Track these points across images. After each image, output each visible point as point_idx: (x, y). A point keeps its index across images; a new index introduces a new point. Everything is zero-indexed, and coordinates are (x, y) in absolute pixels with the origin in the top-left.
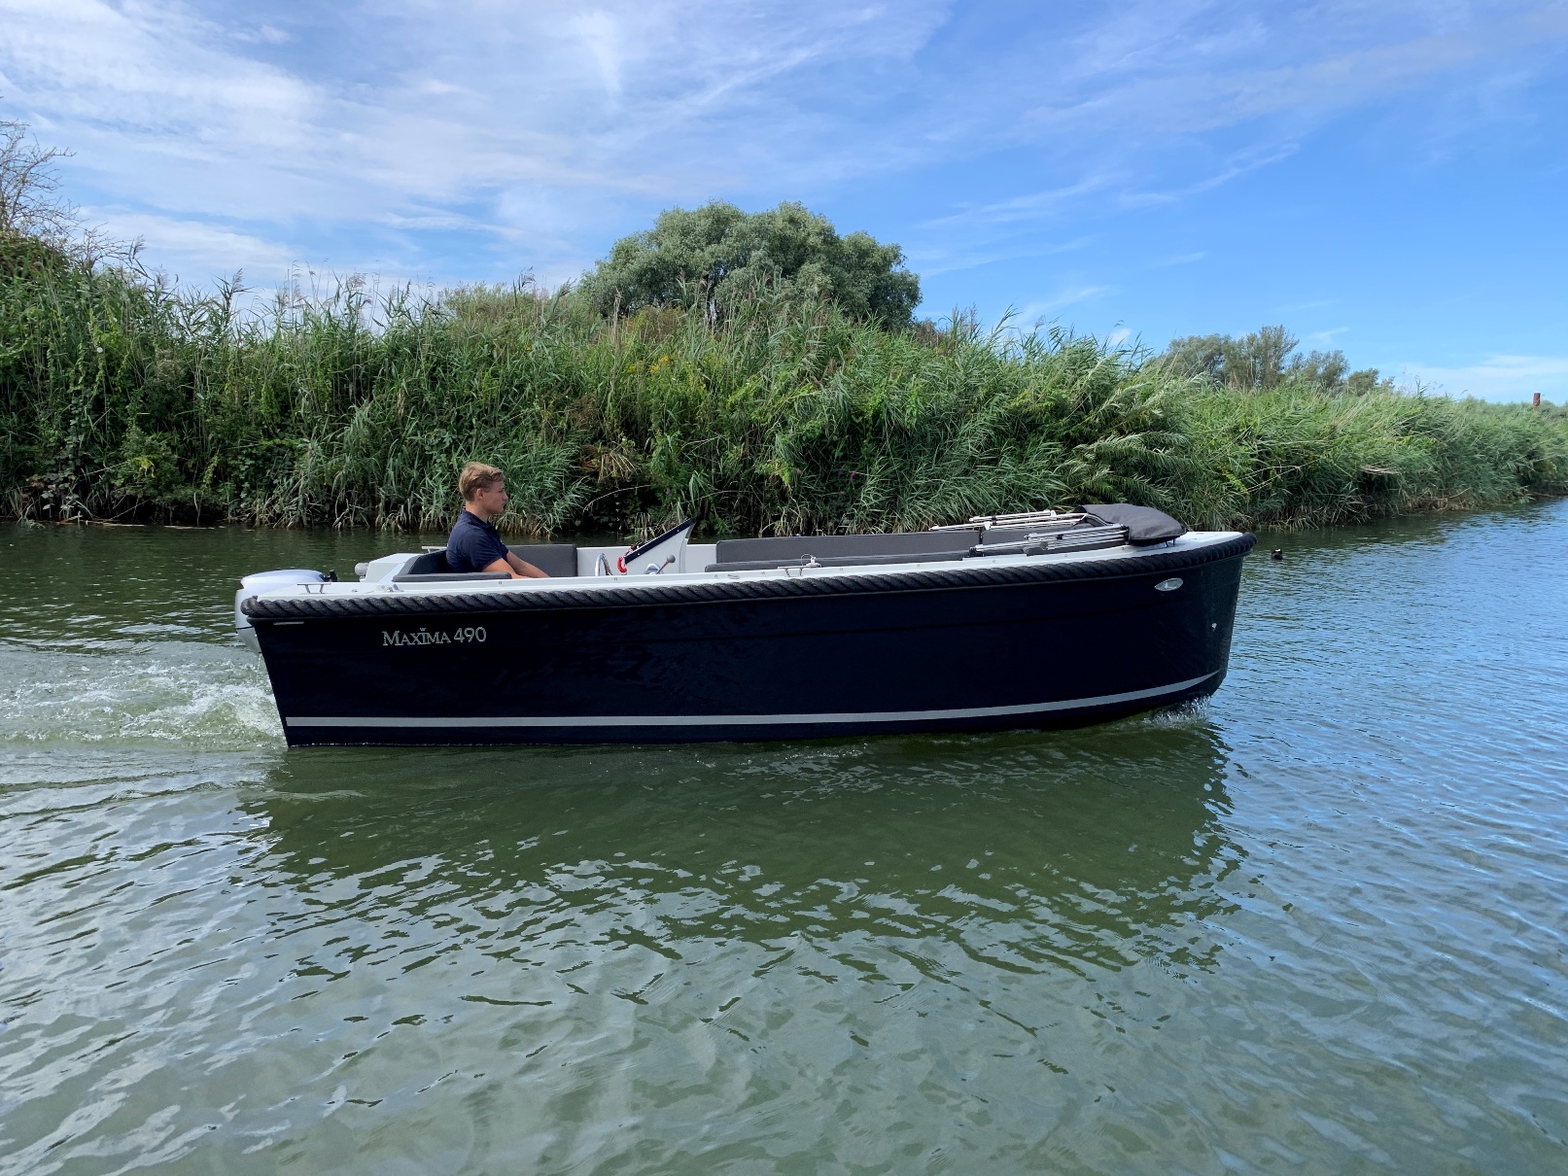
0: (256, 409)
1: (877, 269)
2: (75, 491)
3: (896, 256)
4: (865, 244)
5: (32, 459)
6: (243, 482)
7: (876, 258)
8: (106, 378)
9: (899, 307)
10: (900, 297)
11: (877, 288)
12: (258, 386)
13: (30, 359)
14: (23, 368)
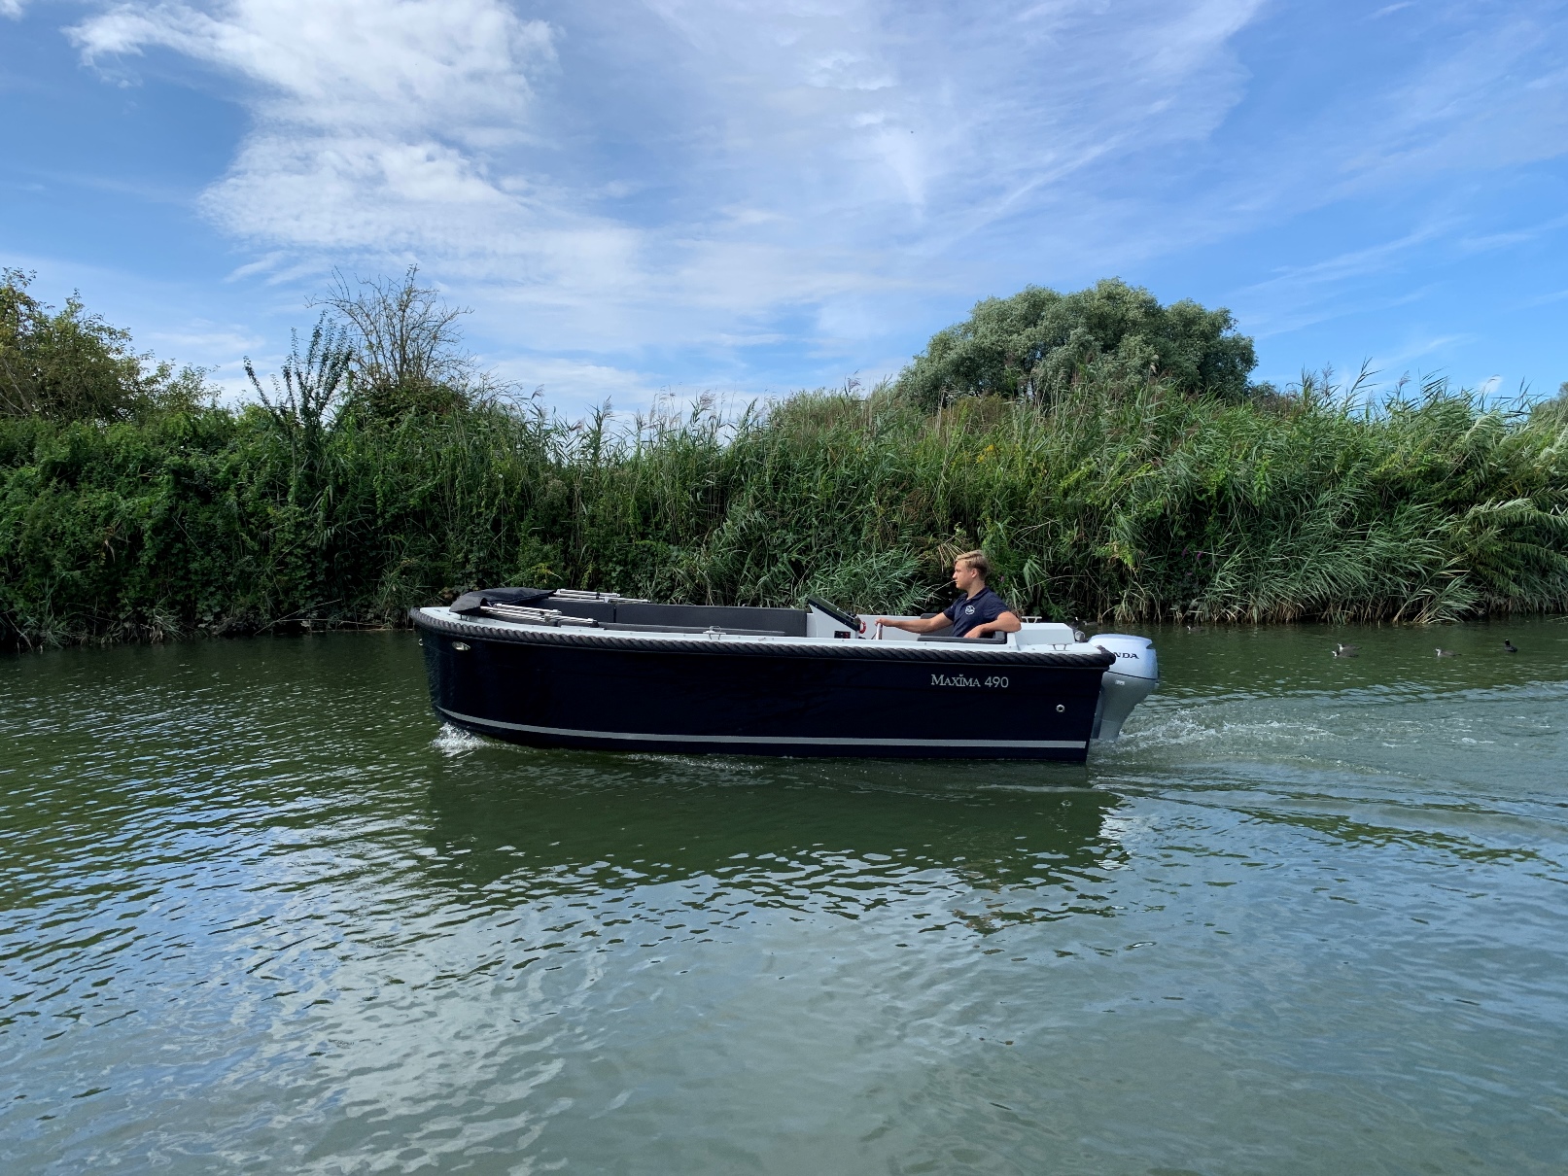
0: (623, 521)
1: (1205, 337)
3: (1226, 321)
4: (1190, 312)
5: (444, 572)
6: (614, 586)
7: (1205, 326)
8: (504, 501)
9: (1232, 373)
10: (1233, 362)
11: (1206, 355)
12: (625, 500)
13: (442, 488)
14: (435, 496)
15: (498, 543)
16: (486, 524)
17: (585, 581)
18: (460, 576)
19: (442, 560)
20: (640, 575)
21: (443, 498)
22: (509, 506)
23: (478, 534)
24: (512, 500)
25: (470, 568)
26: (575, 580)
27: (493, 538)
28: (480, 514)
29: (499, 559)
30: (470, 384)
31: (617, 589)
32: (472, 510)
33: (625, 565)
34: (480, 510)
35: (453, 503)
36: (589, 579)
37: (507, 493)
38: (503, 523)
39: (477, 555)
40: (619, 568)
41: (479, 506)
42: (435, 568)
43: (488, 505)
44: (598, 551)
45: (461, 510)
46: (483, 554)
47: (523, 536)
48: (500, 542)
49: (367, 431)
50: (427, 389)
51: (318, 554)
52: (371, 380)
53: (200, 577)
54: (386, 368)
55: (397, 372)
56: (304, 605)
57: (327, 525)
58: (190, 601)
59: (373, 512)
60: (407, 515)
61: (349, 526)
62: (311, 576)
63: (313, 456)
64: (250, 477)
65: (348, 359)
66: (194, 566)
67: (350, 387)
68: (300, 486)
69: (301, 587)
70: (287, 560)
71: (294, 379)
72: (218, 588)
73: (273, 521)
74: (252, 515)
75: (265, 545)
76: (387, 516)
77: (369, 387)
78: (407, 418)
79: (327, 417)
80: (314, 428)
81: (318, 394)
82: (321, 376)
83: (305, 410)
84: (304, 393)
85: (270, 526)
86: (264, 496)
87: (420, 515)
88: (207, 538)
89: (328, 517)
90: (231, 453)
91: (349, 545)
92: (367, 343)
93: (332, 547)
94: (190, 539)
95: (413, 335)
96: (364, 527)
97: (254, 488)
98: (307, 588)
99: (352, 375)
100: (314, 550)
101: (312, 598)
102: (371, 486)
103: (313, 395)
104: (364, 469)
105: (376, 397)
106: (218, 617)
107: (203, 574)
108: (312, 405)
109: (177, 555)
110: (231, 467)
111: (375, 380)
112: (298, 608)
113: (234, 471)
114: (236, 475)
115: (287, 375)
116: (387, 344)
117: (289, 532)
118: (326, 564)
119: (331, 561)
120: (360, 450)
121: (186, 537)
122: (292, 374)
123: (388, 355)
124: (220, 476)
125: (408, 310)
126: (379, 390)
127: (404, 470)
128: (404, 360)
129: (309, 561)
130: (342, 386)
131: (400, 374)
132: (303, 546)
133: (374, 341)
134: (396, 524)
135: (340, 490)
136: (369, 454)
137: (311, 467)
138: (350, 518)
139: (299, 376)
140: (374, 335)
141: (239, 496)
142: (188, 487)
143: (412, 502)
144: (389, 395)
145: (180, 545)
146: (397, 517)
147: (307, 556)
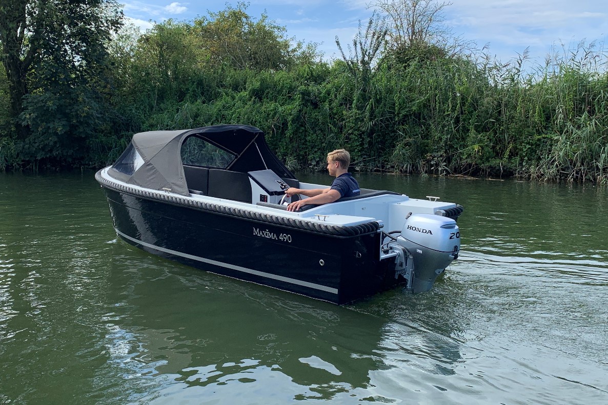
0: (532, 119)
2: (445, 161)
5: (428, 147)
6: (524, 157)
8: (461, 107)
12: (534, 107)
13: (429, 101)
14: (426, 105)
15: (458, 131)
16: (451, 120)
17: (507, 153)
18: (436, 147)
19: (427, 139)
20: (541, 151)
21: (430, 106)
22: (465, 111)
23: (447, 125)
24: (466, 107)
25: (442, 143)
26: (502, 153)
27: (455, 128)
28: (449, 115)
29: (458, 139)
30: (448, 44)
31: (526, 158)
32: (444, 113)
33: (532, 145)
34: (449, 113)
35: (434, 109)
36: (510, 152)
37: (463, 104)
38: (461, 119)
39: (446, 137)
40: (528, 146)
41: (448, 110)
42: (424, 143)
43: (453, 110)
44: (516, 136)
45: (439, 112)
46: (449, 136)
47: (471, 127)
48: (459, 130)
49: (393, 71)
50: (425, 48)
51: (365, 134)
52: (396, 45)
53: (311, 144)
54: (404, 38)
55: (410, 40)
56: (357, 159)
57: (371, 120)
58: (306, 155)
59: (394, 113)
60: (410, 115)
61: (381, 120)
62: (362, 145)
63: (365, 85)
64: (336, 96)
65: (385, 34)
66: (308, 138)
67: (385, 49)
68: (358, 100)
69: (356, 150)
70: (350, 137)
71: (358, 46)
72: (319, 149)
73: (345, 117)
74: (336, 114)
75: (341, 129)
76: (401, 115)
77: (395, 48)
78: (413, 64)
79: (374, 64)
80: (366, 70)
81: (369, 53)
82: (371, 44)
83: (363, 62)
84: (363, 53)
85: (344, 120)
86: (341, 105)
87: (418, 115)
88: (315, 124)
89: (371, 115)
90: (327, 84)
91: (381, 130)
92: (395, 25)
93: (372, 131)
94: (307, 126)
95: (419, 20)
96: (388, 121)
97: (337, 101)
98: (359, 151)
99: (387, 42)
100: (363, 133)
101: (361, 156)
102: (393, 100)
103: (367, 54)
104: (390, 91)
105: (398, 53)
106: (318, 163)
107: (312, 142)
108: (366, 58)
109: (302, 133)
110: (327, 91)
111: (398, 44)
112: (354, 160)
113: (328, 93)
114: (329, 95)
115: (355, 44)
116: (405, 25)
117: (352, 123)
118: (369, 139)
119: (372, 138)
120: (389, 81)
121: (306, 124)
122: (358, 43)
123: (405, 31)
124: (322, 95)
125: (417, 6)
126: (400, 49)
127: (410, 90)
128: (413, 33)
129: (361, 137)
130: (381, 49)
131: (411, 40)
132: (358, 130)
133: (399, 24)
134: (404, 121)
135: (378, 101)
136: (393, 83)
137: (364, 90)
138: (382, 116)
139: (361, 44)
140: (399, 21)
141: (330, 105)
142: (308, 101)
143: (414, 108)
144: (405, 52)
145: (303, 128)
146: (405, 116)
147: (360, 135)
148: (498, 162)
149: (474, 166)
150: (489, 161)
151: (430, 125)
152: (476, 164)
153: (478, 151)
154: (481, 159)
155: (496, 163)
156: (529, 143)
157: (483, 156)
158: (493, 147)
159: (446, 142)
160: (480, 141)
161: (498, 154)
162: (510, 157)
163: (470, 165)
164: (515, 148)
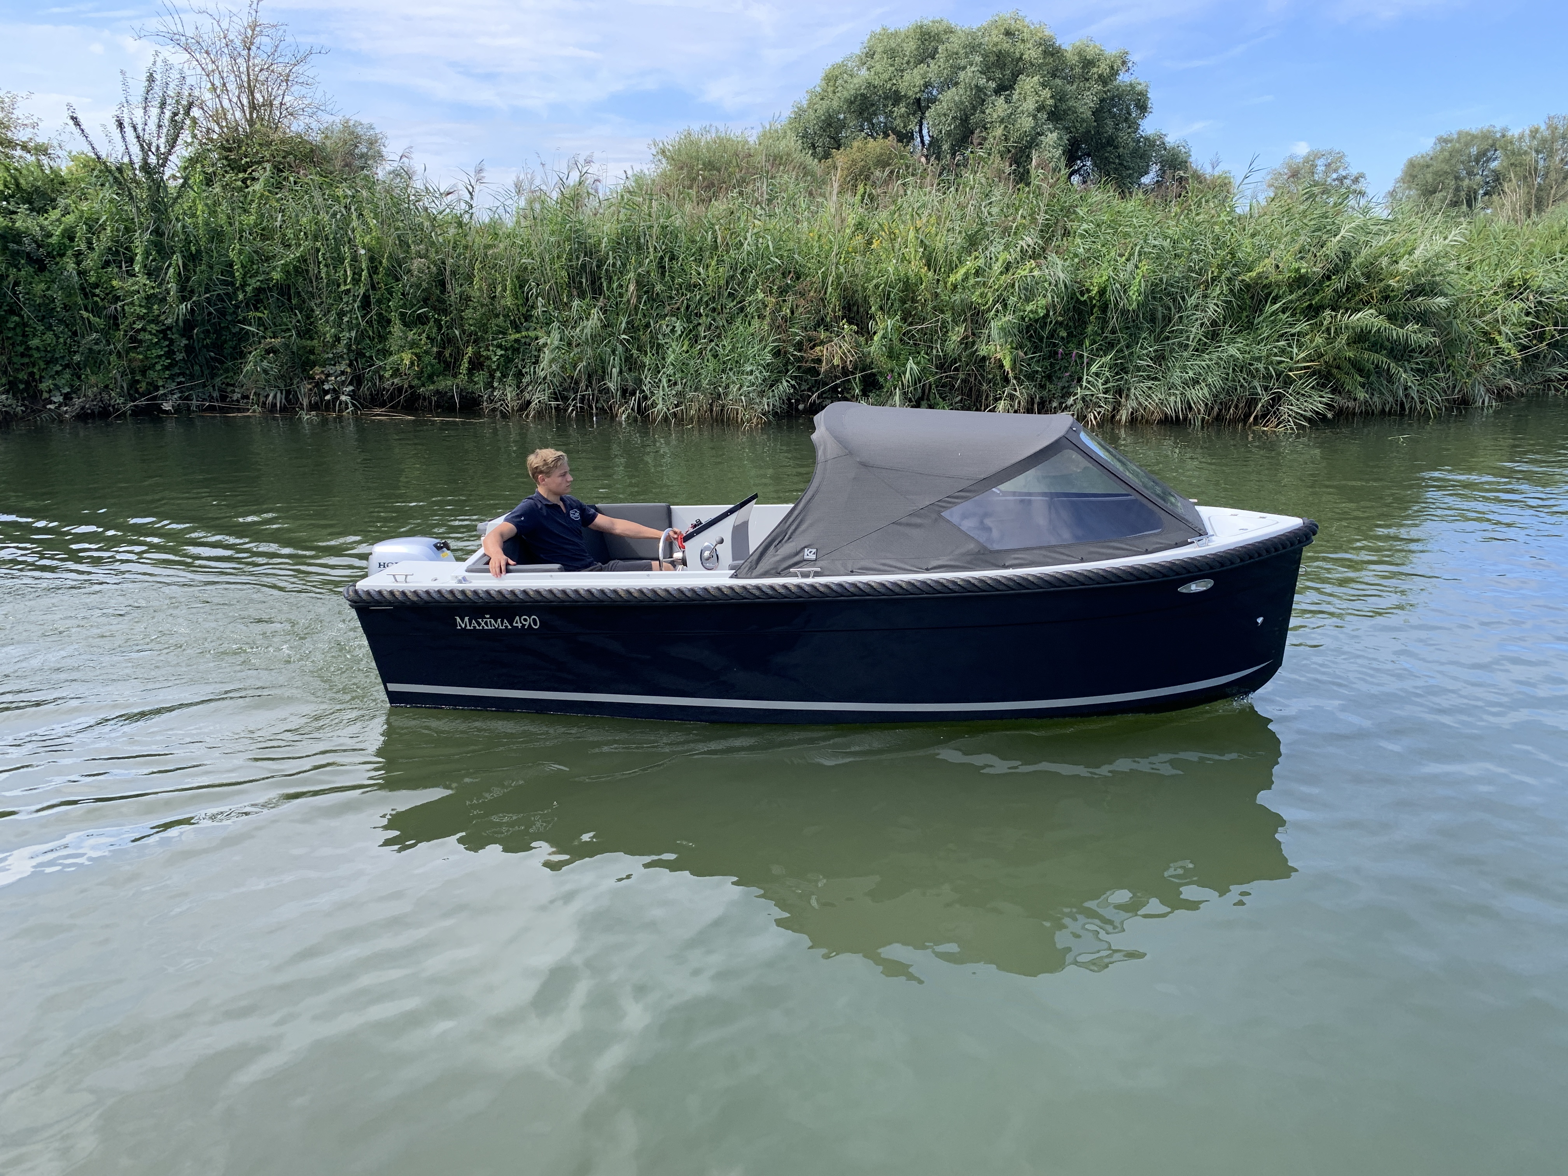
0: (503, 302)
1: (1104, 80)
2: (351, 384)
3: (1124, 63)
4: (1090, 53)
5: (314, 354)
6: (495, 371)
7: (1103, 68)
8: (370, 276)
9: (1126, 120)
10: (1128, 107)
11: (1102, 100)
12: (504, 280)
13: (305, 261)
14: (299, 269)
15: (370, 323)
16: (355, 301)
17: (465, 365)
18: (331, 355)
19: (312, 338)
20: (523, 360)
21: (307, 271)
22: (378, 283)
23: (347, 312)
24: (380, 276)
25: (341, 348)
26: (455, 363)
27: (363, 317)
28: (349, 291)
29: (372, 339)
31: (498, 374)
32: (339, 286)
33: (506, 350)
34: (348, 287)
35: (318, 277)
36: (469, 363)
37: (373, 270)
38: (373, 300)
39: (348, 335)
40: (500, 352)
41: (345, 281)
42: (305, 347)
43: (356, 281)
44: (476, 334)
45: (328, 285)
46: (353, 334)
47: (394, 316)
48: (371, 321)
49: (217, 189)
50: (282, 141)
51: (174, 330)
52: (217, 129)
53: (43, 354)
54: (233, 114)
55: (246, 120)
56: (163, 386)
57: (183, 299)
58: (34, 380)
59: (232, 284)
60: (271, 290)
61: (208, 300)
62: (170, 354)
63: (157, 220)
64: (89, 243)
65: (190, 105)
66: (35, 342)
67: (194, 136)
68: (147, 254)
69: (158, 367)
70: (141, 336)
71: (129, 130)
72: (67, 366)
73: (120, 293)
74: (96, 286)
75: (114, 321)
76: (248, 289)
77: (215, 136)
78: (264, 173)
79: (172, 171)
80: (158, 186)
81: (158, 148)
82: (160, 126)
83: (146, 167)
84: (142, 146)
85: (117, 299)
86: (107, 264)
87: (284, 290)
88: (45, 310)
89: (182, 289)
90: (63, 216)
91: (209, 321)
92: (209, 85)
93: (188, 326)
94: (26, 312)
95: (262, 77)
96: (223, 301)
97: (95, 255)
98: (167, 368)
99: (194, 121)
100: (170, 328)
101: (172, 377)
102: (228, 256)
103: (153, 150)
104: (217, 235)
105: (223, 147)
106: (67, 397)
107: (46, 351)
108: (153, 160)
109: (14, 329)
110: (65, 230)
111: (221, 127)
112: (157, 388)
113: (70, 235)
114: (72, 239)
115: (120, 125)
116: (232, 87)
117: (140, 306)
118: (184, 342)
119: (190, 338)
120: (213, 213)
121: (21, 309)
122: (126, 124)
123: (235, 100)
124: (54, 240)
125: (253, 48)
126: (227, 141)
127: (264, 238)
128: (253, 107)
129: (165, 338)
130: (185, 136)
131: (251, 122)
132: (156, 321)
133: (217, 83)
134: (257, 300)
135: (192, 258)
136: (222, 219)
137: (157, 232)
138: (207, 291)
139: (135, 129)
140: (217, 75)
141: (78, 263)
142: (16, 254)
143: (276, 275)
144: (240, 147)
145: (16, 318)
146: (259, 291)
147: (163, 332)
148: (449, 383)
149: (406, 391)
150: (433, 383)
151: (313, 311)
152: (411, 387)
153: (412, 363)
154: (419, 379)
155: (446, 386)
156: (500, 346)
157: (422, 372)
158: (439, 354)
159: (348, 346)
160: (413, 344)
161: (449, 367)
162: (470, 372)
163: (400, 389)
164: (477, 354)
